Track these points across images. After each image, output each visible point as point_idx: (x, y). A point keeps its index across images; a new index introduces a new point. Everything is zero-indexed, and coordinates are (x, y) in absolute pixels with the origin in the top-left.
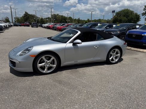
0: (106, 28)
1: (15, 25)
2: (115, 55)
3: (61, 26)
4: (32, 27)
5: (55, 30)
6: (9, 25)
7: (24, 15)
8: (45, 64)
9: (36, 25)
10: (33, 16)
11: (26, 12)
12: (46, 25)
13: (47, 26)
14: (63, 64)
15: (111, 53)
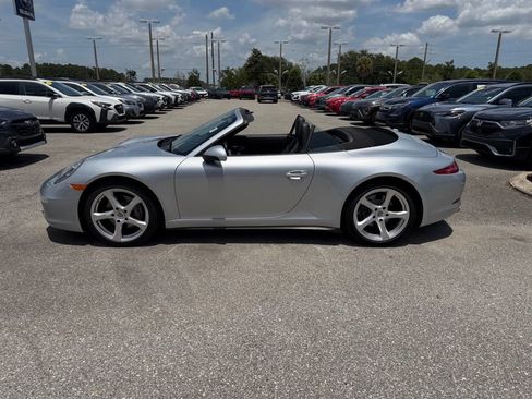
0: (497, 102)
1: (214, 95)
2: (386, 211)
4: (259, 101)
5: (325, 111)
6: (184, 96)
7: (250, 59)
8: (113, 215)
9: (271, 95)
10: (275, 63)
11: (255, 51)
12: (302, 93)
13: (303, 97)
14: (173, 221)
15: (363, 201)
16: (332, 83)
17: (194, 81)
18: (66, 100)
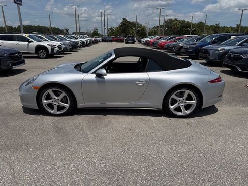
0: (241, 45)
1: (105, 40)
2: (185, 101)
3: (168, 40)
4: (126, 43)
5: (157, 48)
6: (90, 41)
7: (122, 23)
8: (53, 101)
9: (131, 40)
10: (134, 25)
11: (124, 19)
12: (146, 39)
13: (146, 41)
14: (81, 104)
15: (173, 96)
16: (161, 34)
17: (95, 33)
18: (35, 43)
